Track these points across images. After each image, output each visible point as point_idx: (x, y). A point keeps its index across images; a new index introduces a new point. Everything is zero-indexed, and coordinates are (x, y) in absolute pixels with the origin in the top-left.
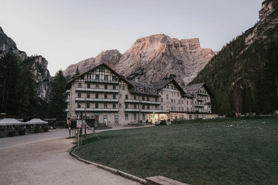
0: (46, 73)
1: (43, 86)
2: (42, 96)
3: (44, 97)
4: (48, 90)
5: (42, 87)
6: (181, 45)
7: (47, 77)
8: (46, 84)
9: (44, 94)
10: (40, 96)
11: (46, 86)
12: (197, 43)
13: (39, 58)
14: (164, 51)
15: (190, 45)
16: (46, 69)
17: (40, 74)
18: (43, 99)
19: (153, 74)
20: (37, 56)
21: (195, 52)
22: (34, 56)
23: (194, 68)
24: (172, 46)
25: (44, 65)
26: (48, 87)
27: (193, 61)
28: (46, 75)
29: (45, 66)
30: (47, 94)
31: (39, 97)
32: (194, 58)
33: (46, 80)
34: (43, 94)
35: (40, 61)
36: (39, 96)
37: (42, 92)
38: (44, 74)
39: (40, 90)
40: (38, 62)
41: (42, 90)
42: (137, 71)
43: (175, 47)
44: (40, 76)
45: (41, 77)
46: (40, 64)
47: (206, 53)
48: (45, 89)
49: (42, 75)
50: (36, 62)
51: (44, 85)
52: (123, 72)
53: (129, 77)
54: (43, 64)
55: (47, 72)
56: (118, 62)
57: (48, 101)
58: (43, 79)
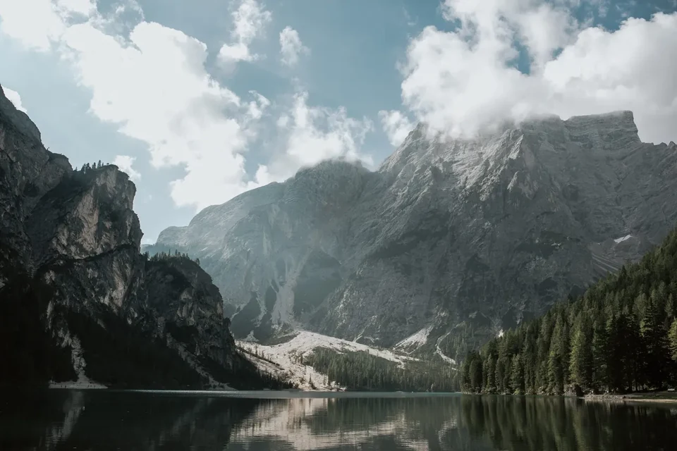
0: (128, 222)
1: (115, 265)
2: (111, 299)
3: (120, 304)
4: (133, 279)
5: (112, 271)
6: (570, 136)
7: (130, 237)
8: (127, 261)
9: (119, 292)
10: (106, 301)
11: (127, 265)
12: (628, 127)
13: (108, 171)
14: (514, 155)
15: (601, 135)
16: (128, 209)
17: (108, 225)
18: (115, 311)
19: (480, 231)
20: (103, 166)
21: (623, 158)
22: (91, 166)
23: (622, 211)
24: (541, 139)
25: (123, 196)
26: (132, 268)
27: (618, 187)
28: (129, 228)
29: (126, 200)
30: (128, 294)
31: (103, 305)
32: (619, 179)
33: (126, 246)
34: (114, 294)
35: (111, 182)
36: (102, 301)
37: (115, 288)
38: (123, 226)
39: (106, 279)
40: (104, 186)
41: (113, 279)
42: (424, 222)
43: (550, 142)
44: (108, 232)
45: (113, 237)
46: (112, 192)
47: (664, 160)
48: (124, 277)
49: (114, 227)
50: (99, 184)
51: (120, 264)
52: (374, 228)
53: (399, 243)
54: (121, 194)
55: (131, 221)
56: (359, 197)
57: (133, 319)
58: (119, 242)
